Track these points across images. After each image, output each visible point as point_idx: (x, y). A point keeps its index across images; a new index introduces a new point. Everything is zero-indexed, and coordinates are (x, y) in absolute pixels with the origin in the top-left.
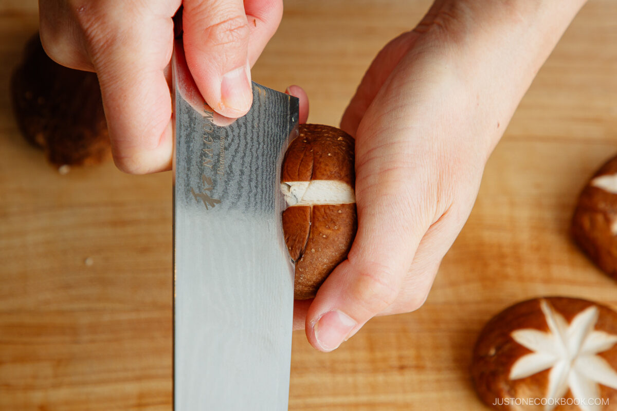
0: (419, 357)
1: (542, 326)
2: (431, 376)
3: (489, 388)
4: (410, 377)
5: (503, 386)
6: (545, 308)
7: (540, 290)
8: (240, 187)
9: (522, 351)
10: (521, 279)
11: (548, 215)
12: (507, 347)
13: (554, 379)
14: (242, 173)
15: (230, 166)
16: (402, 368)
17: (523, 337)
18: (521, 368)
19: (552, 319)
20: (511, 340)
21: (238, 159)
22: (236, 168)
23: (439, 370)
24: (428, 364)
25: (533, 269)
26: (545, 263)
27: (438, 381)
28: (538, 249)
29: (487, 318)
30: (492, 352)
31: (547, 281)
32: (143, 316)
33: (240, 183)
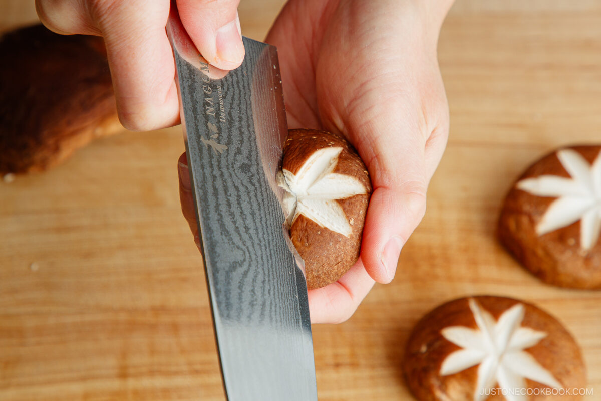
0: (353, 355)
1: (470, 323)
2: (365, 373)
3: (421, 383)
4: (345, 374)
5: (434, 382)
6: (474, 306)
7: (468, 289)
9: (452, 348)
10: (450, 279)
11: (476, 218)
12: (437, 345)
13: (483, 374)
14: (240, 118)
16: (337, 366)
17: (453, 334)
18: (451, 364)
19: (481, 317)
20: (441, 338)
23: (372, 367)
24: (362, 362)
25: (461, 269)
26: (473, 263)
27: (372, 378)
28: (466, 250)
29: (418, 317)
30: (424, 349)
31: (475, 280)
33: (240, 129)
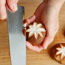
0: (43, 52)
1: (60, 47)
2: (45, 55)
3: (53, 56)
4: (42, 55)
5: (55, 56)
6: (61, 45)
8: (17, 20)
9: (58, 51)
10: (57, 41)
11: (61, 32)
13: (62, 55)
14: (17, 18)
15: (15, 17)
16: (41, 53)
17: (58, 49)
18: (58, 53)
19: (62, 46)
20: (56, 49)
21: (16, 16)
22: (16, 17)
23: (46, 54)
24: (44, 53)
25: (59, 39)
26: (61, 38)
27: (46, 55)
28: (60, 36)
29: (53, 46)
30: (54, 51)
31: (61, 41)
32: (4, 46)
33: (17, 19)
